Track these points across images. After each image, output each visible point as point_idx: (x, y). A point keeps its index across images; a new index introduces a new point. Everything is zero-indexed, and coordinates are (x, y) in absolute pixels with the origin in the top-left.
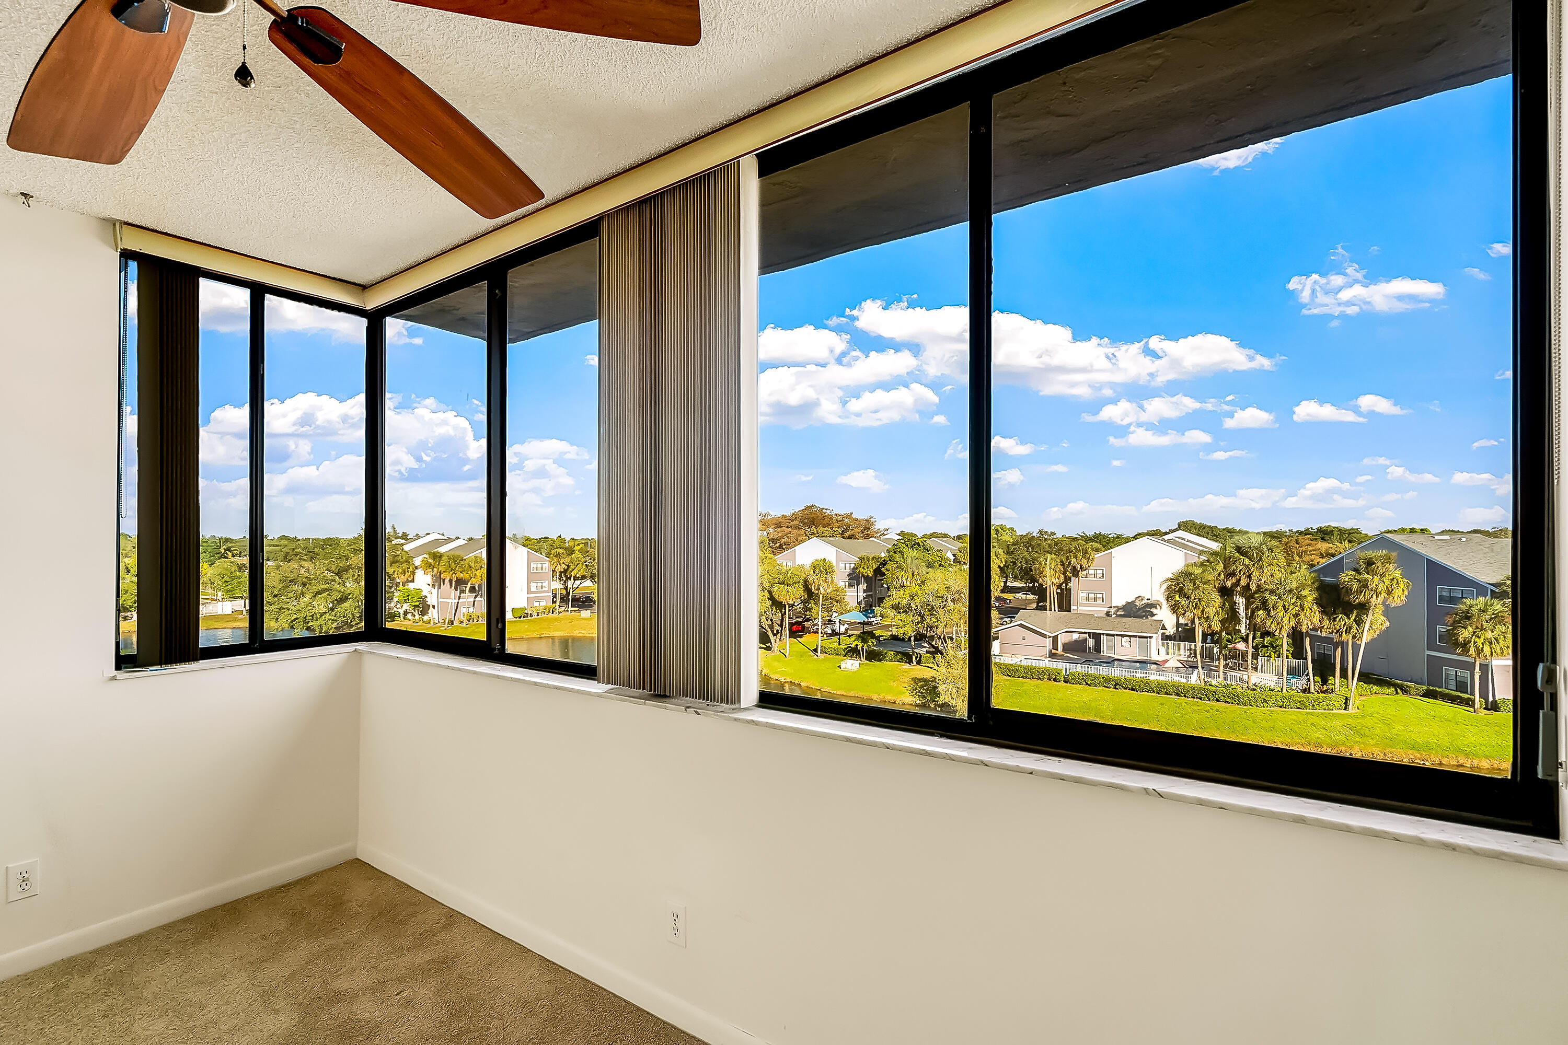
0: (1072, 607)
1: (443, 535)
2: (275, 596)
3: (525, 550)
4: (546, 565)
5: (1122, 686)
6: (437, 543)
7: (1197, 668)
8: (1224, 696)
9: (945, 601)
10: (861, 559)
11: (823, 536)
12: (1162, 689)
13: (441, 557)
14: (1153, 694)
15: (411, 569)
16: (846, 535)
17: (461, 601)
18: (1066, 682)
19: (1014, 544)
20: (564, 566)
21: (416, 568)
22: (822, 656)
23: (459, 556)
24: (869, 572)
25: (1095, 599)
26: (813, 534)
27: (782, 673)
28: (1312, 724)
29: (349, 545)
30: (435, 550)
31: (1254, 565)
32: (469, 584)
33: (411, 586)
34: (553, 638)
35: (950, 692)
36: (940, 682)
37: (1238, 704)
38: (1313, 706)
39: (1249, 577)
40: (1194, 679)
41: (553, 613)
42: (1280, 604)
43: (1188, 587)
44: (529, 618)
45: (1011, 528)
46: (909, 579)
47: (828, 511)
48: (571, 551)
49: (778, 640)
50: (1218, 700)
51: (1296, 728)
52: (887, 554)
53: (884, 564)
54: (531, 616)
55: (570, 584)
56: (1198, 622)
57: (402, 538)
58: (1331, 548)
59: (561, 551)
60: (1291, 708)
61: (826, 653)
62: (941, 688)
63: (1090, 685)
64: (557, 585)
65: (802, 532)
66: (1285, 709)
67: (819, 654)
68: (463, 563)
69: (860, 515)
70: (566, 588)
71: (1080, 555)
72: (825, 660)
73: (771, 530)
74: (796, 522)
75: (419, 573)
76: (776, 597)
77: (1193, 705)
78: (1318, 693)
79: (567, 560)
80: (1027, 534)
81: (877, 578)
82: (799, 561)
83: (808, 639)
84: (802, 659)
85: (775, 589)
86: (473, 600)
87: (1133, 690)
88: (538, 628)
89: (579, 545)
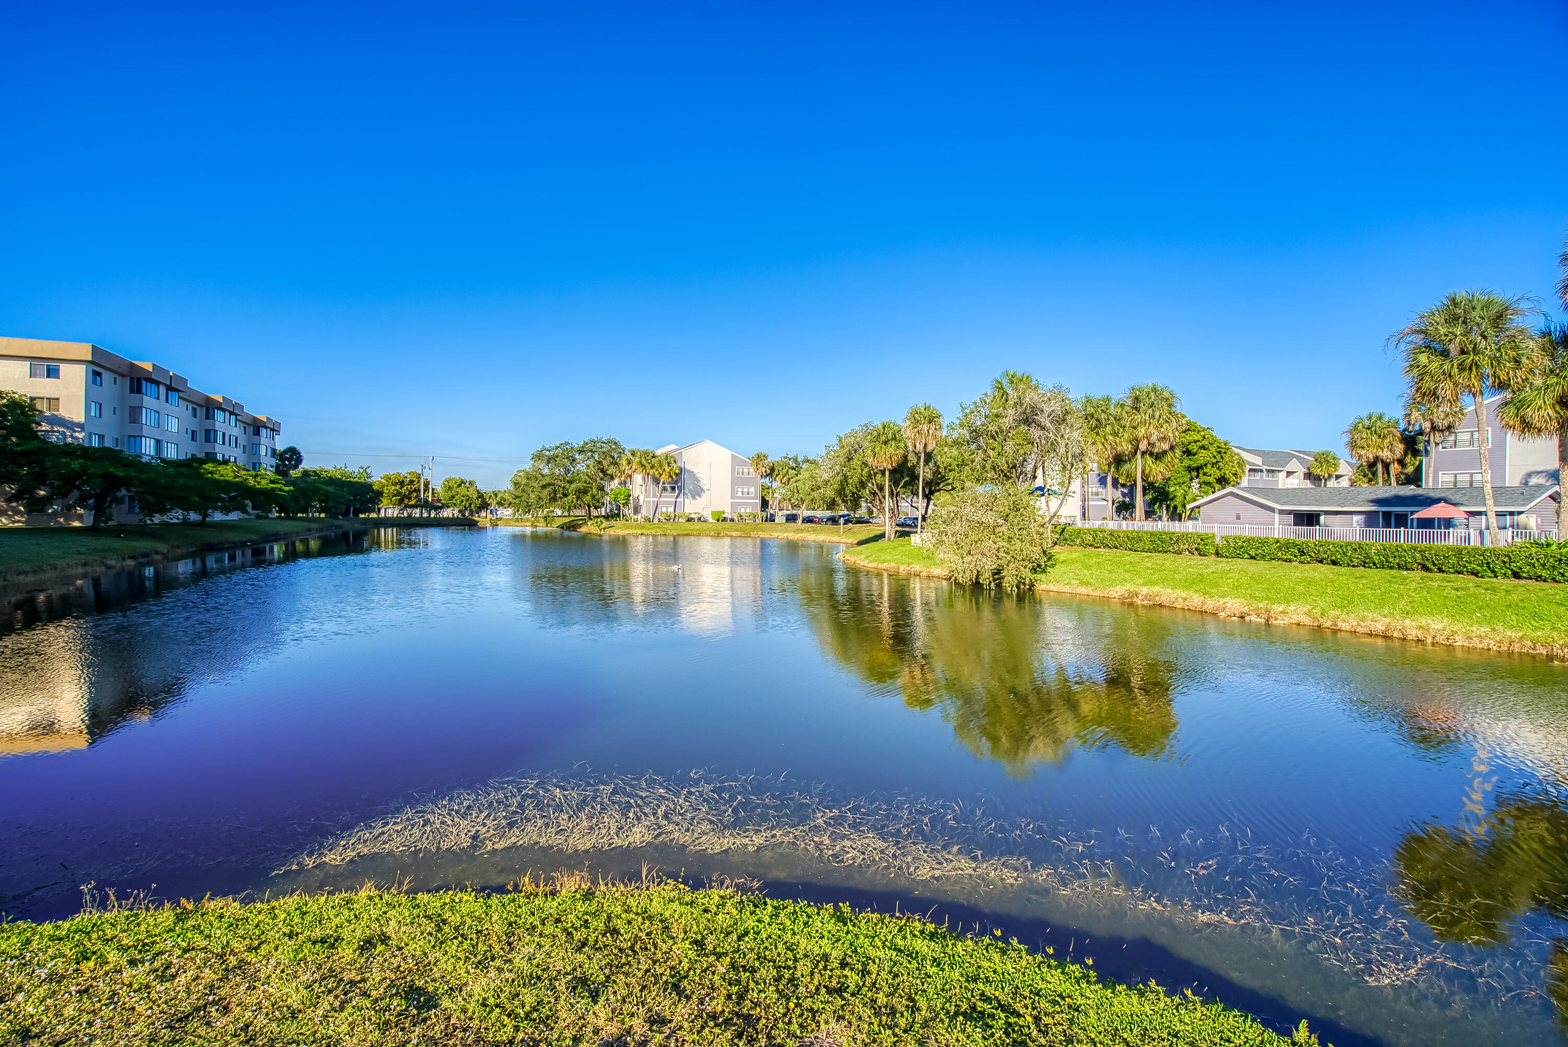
4: (753, 470)
32: (662, 481)
44: (729, 522)
76: (870, 459)
85: (870, 449)
86: (674, 499)
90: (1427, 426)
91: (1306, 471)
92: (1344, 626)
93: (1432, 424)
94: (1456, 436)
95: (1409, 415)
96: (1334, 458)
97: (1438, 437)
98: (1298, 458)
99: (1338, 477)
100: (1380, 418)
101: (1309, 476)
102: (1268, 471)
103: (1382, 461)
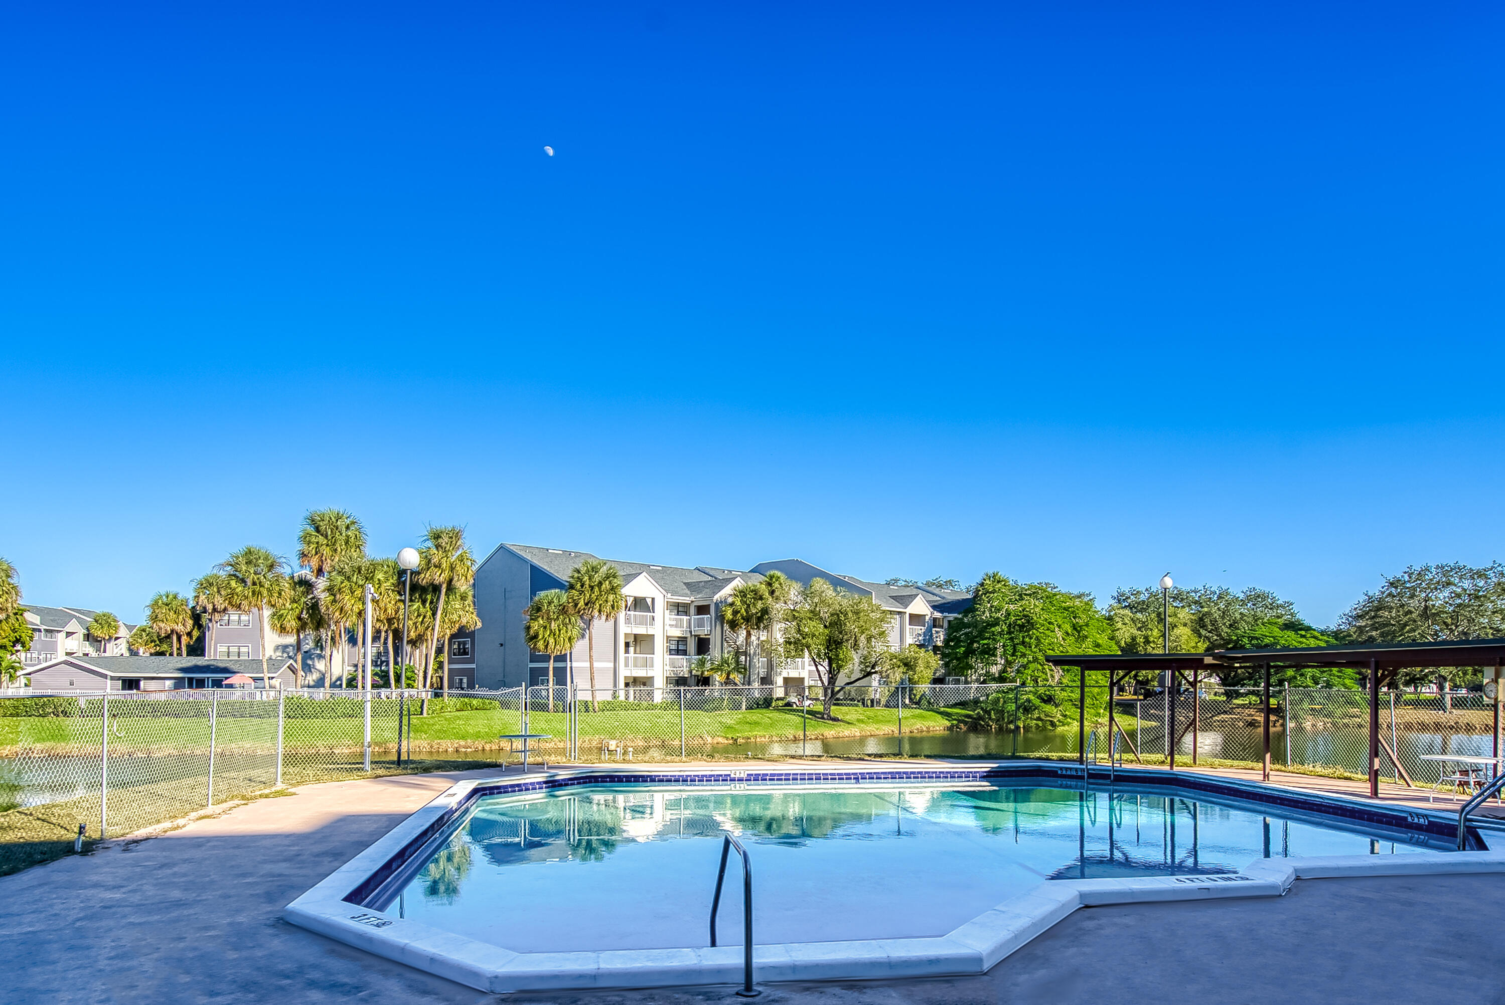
25: (239, 655)
90: (210, 607)
91: (86, 632)
92: (198, 752)
93: (214, 606)
94: (229, 617)
95: (198, 597)
96: (115, 621)
97: (217, 616)
98: (78, 618)
99: (117, 639)
100: (175, 597)
101: (88, 637)
102: (46, 631)
103: (177, 633)
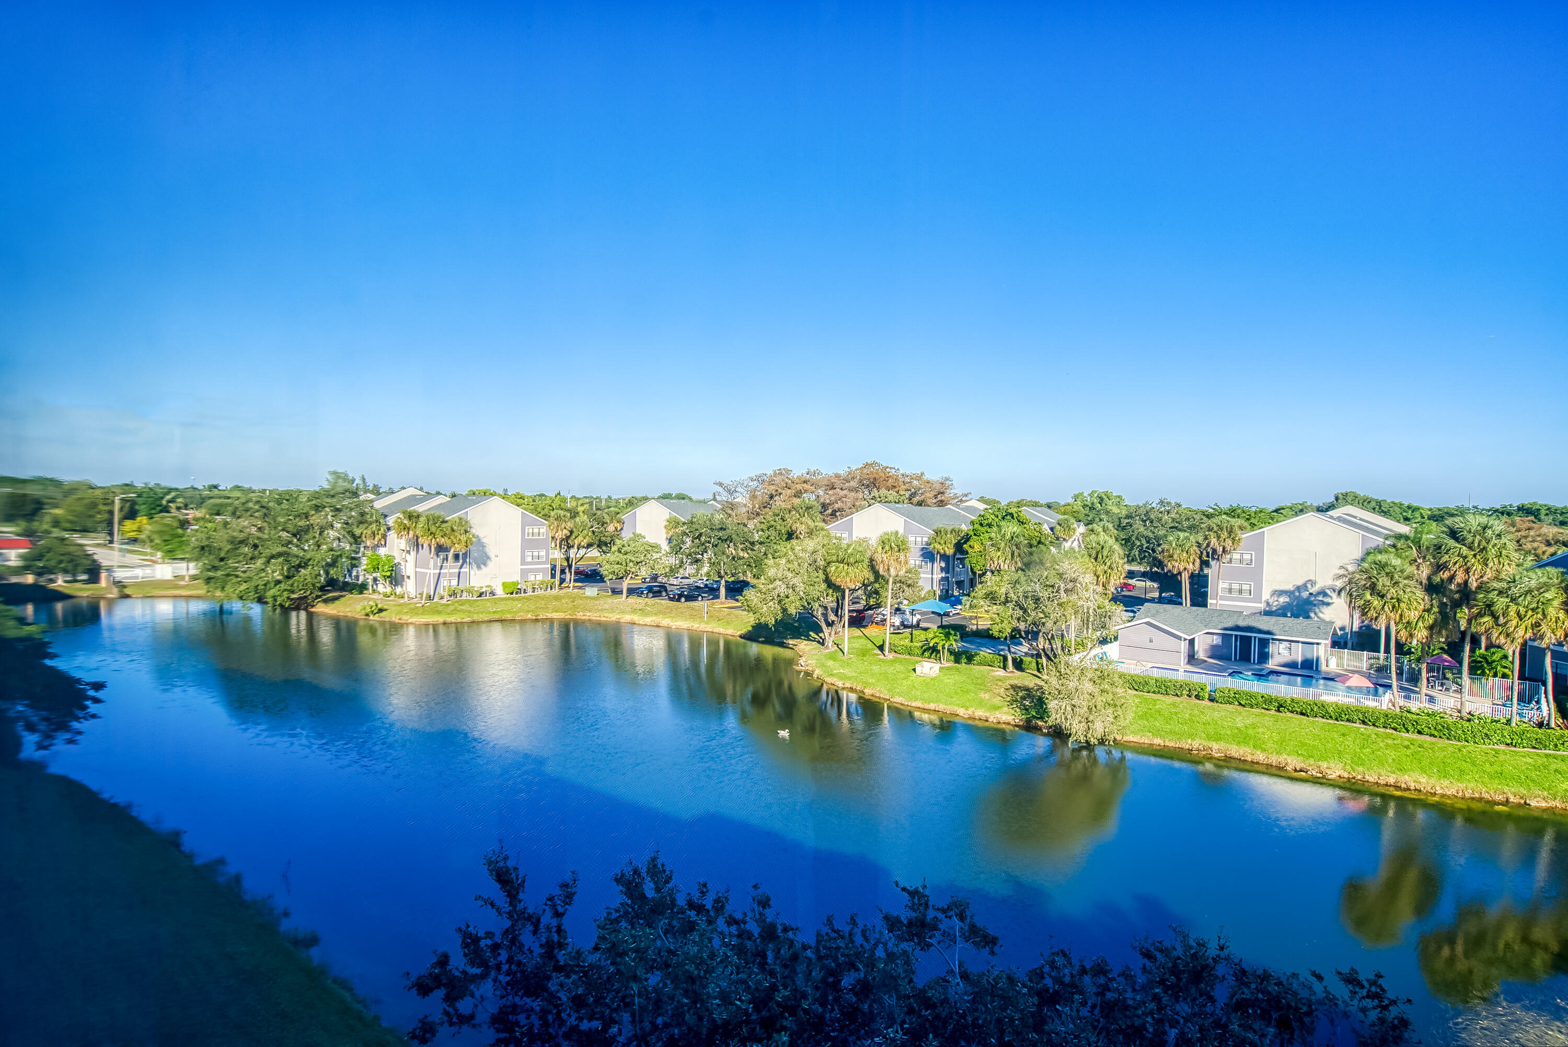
0: (1209, 601)
1: (421, 489)
2: (222, 560)
3: (519, 511)
4: (543, 530)
5: (1288, 709)
6: (413, 500)
7: (1389, 687)
8: (1430, 728)
9: (1057, 592)
10: (938, 532)
11: (886, 502)
12: (1341, 715)
13: (418, 517)
14: (1330, 721)
15: (382, 531)
16: (915, 500)
17: (442, 571)
18: (1212, 700)
19: (1128, 517)
20: (565, 532)
21: (389, 529)
22: (891, 656)
23: (439, 517)
24: (946, 549)
25: (1240, 592)
26: (874, 498)
27: (842, 677)
28: (1556, 771)
29: (309, 500)
30: (411, 509)
31: (1475, 556)
32: (452, 550)
33: (382, 551)
34: (551, 621)
35: (1062, 711)
36: (1050, 698)
37: (1448, 738)
38: (1556, 746)
39: (1467, 571)
40: (1387, 701)
41: (551, 589)
42: (1513, 609)
43: (1383, 582)
44: (523, 595)
45: (1119, 497)
46: (1007, 562)
47: (893, 471)
48: (574, 514)
49: (833, 633)
50: (1419, 732)
51: (1533, 775)
52: (971, 527)
53: (967, 538)
54: (525, 592)
55: (572, 553)
56: (1394, 628)
57: (372, 492)
58: (1562, 533)
59: (562, 513)
60: (1523, 747)
61: (895, 652)
62: (1052, 705)
63: (1244, 706)
64: (557, 555)
65: (860, 495)
66: (1513, 749)
67: (886, 653)
68: (444, 525)
69: (933, 475)
70: (568, 559)
71: (1224, 535)
72: (894, 661)
73: (821, 493)
74: (853, 484)
75: (392, 535)
76: (833, 579)
77: (1387, 738)
78: (1561, 729)
79: (570, 525)
80: (1145, 505)
81: (957, 557)
82: (858, 534)
83: (872, 631)
84: (865, 659)
85: (833, 569)
86: (457, 570)
87: (1302, 714)
88: (533, 607)
89: (582, 505)
93: (1224, 548)
